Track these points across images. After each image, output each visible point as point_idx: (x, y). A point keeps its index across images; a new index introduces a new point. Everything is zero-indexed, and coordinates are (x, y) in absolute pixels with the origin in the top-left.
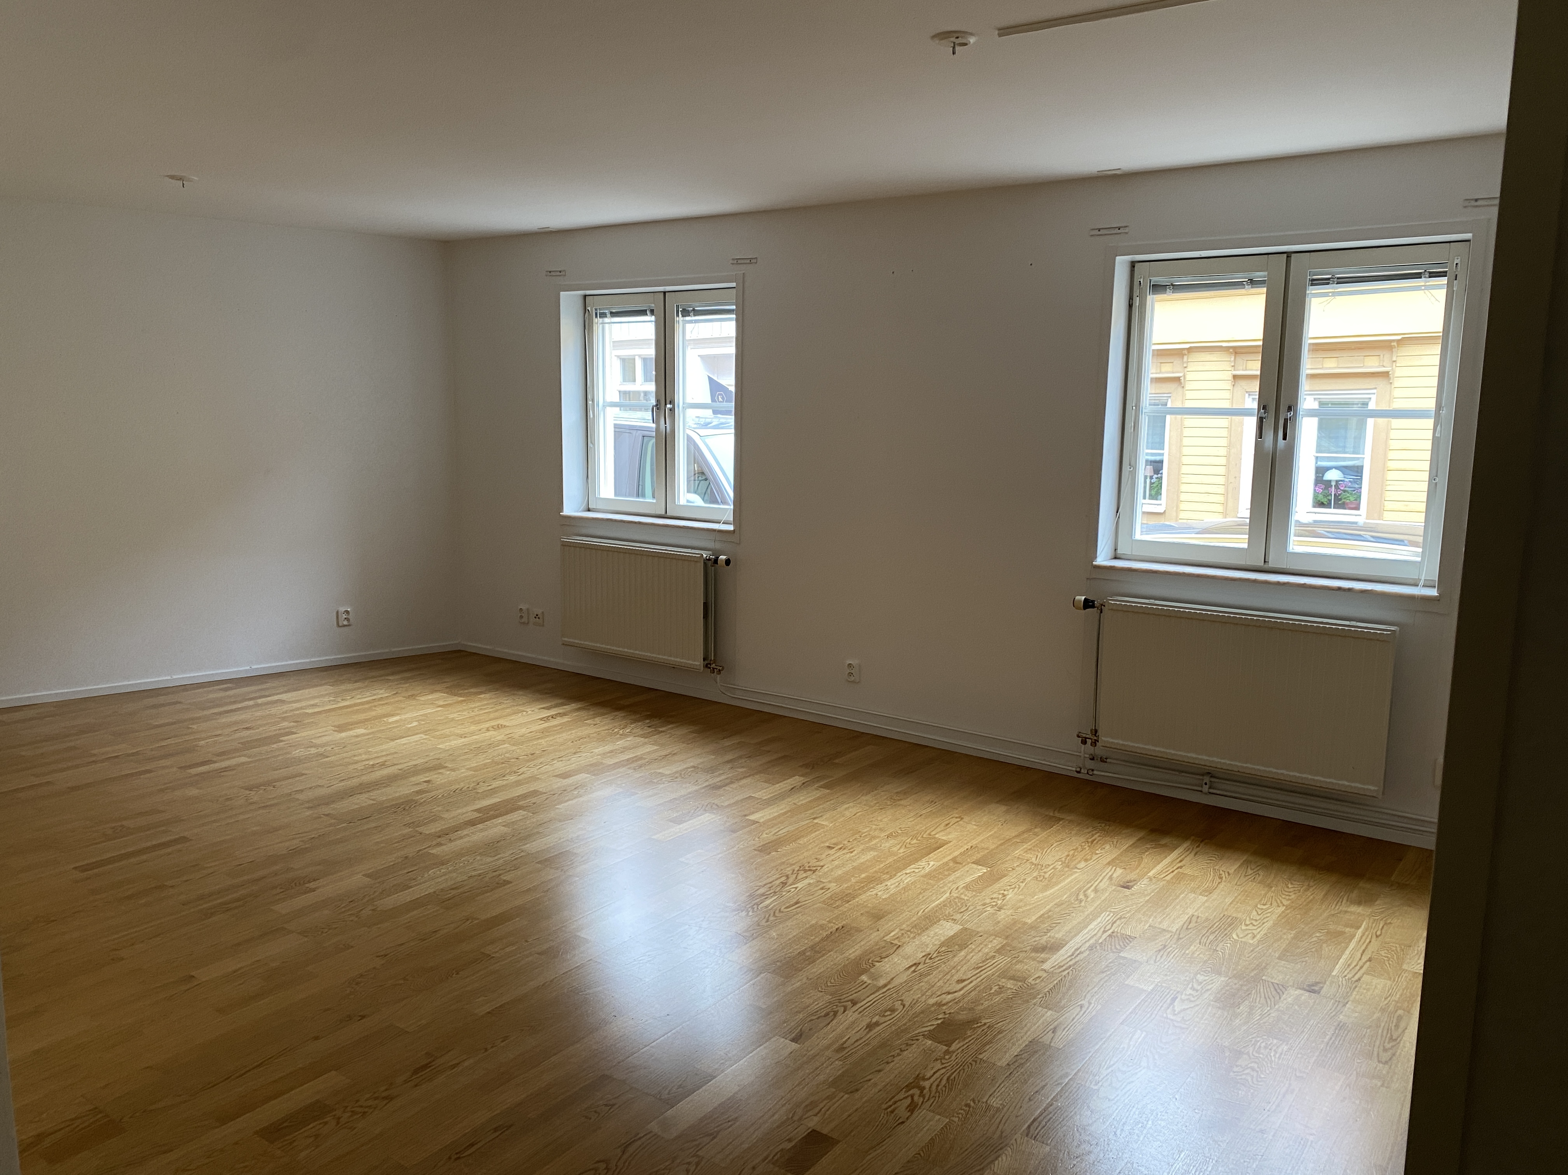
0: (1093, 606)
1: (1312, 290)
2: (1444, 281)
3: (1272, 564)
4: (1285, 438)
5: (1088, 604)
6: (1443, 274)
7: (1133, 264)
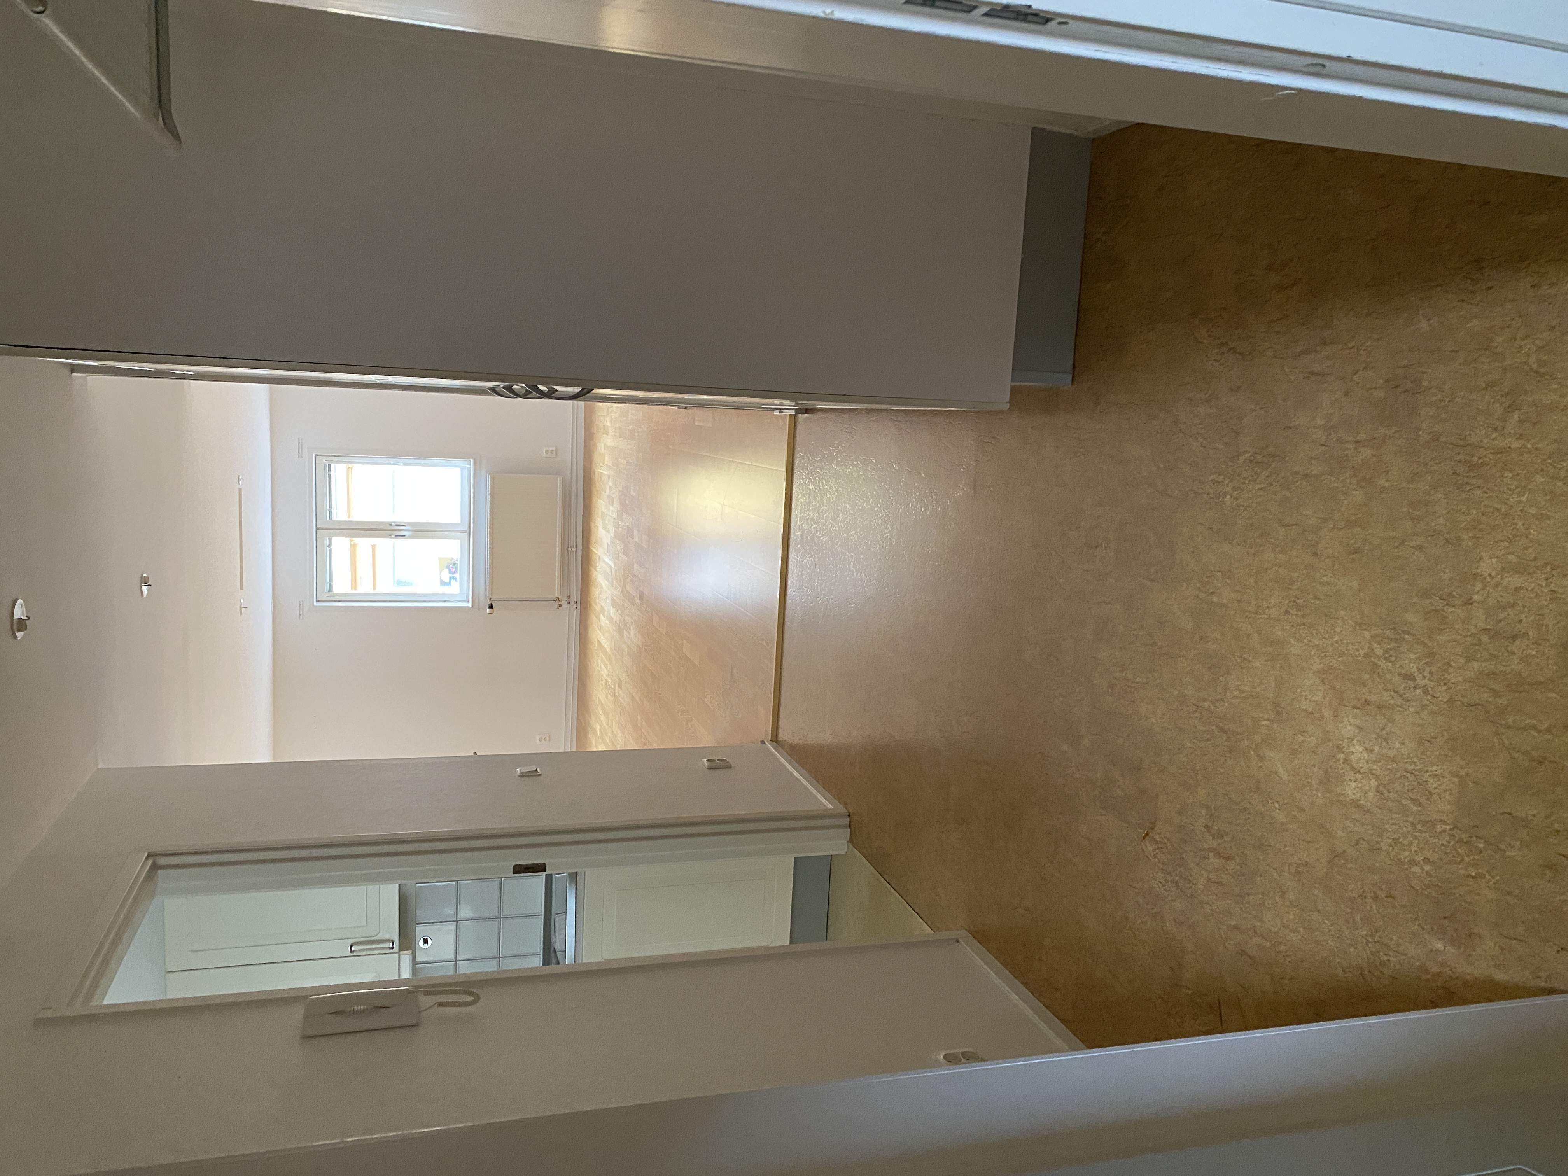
0: (492, 604)
1: (335, 518)
2: (332, 465)
3: (466, 529)
4: (404, 525)
5: (491, 607)
6: (329, 465)
7: (318, 601)
